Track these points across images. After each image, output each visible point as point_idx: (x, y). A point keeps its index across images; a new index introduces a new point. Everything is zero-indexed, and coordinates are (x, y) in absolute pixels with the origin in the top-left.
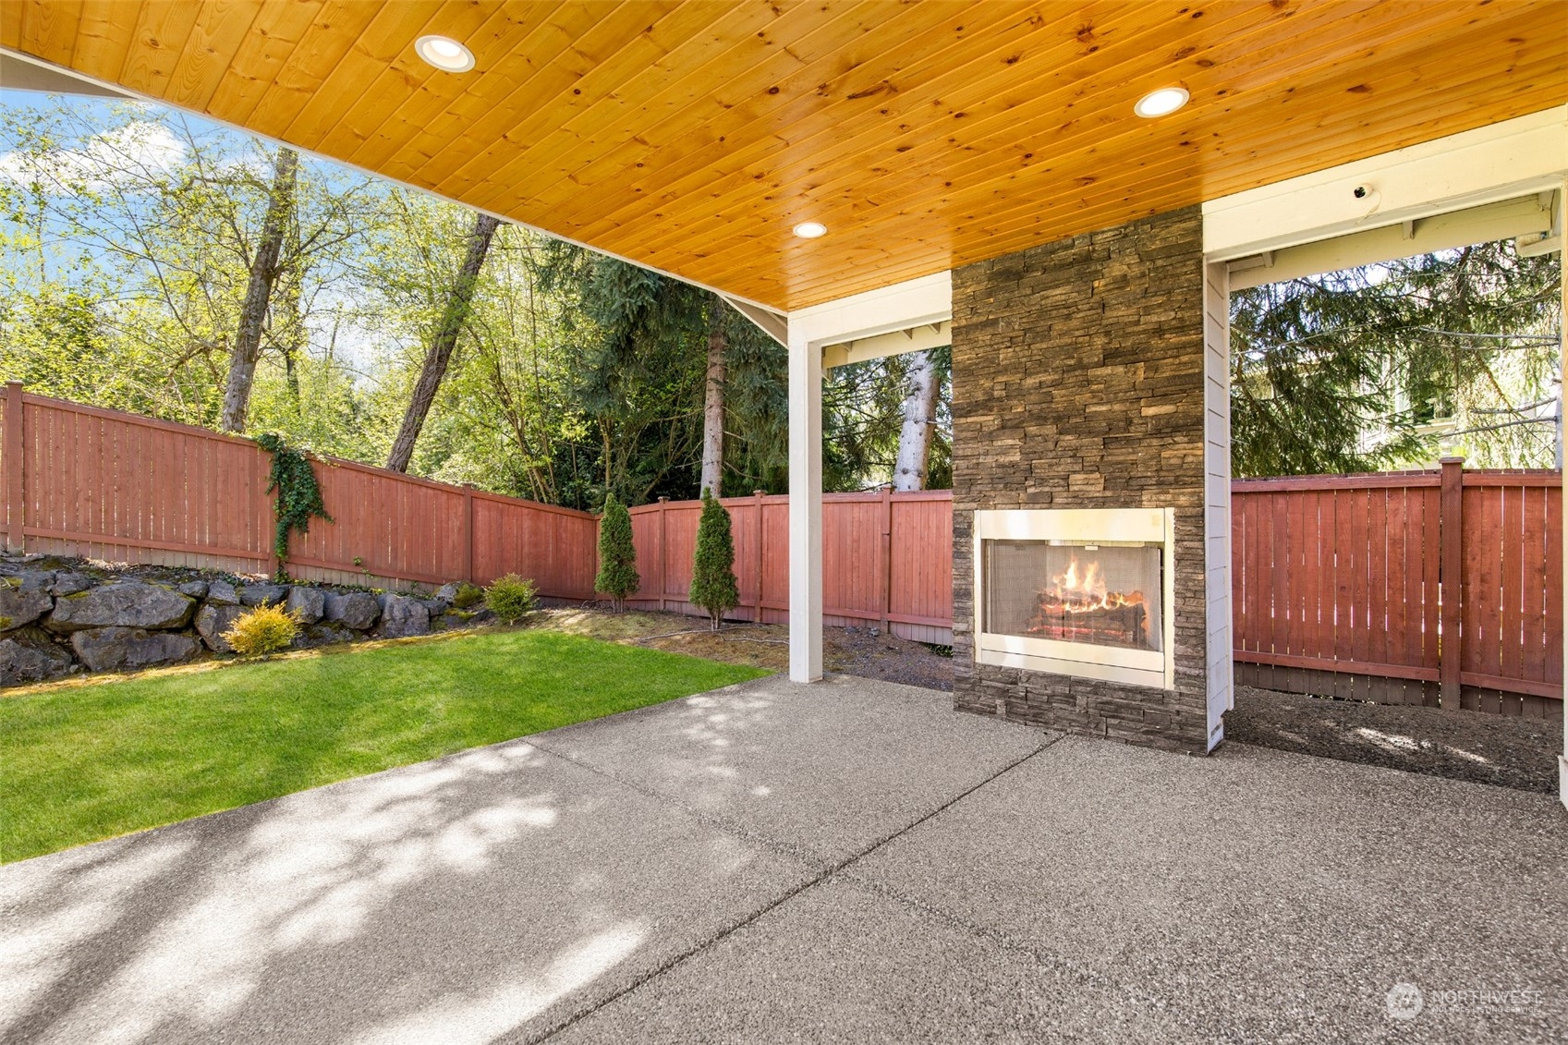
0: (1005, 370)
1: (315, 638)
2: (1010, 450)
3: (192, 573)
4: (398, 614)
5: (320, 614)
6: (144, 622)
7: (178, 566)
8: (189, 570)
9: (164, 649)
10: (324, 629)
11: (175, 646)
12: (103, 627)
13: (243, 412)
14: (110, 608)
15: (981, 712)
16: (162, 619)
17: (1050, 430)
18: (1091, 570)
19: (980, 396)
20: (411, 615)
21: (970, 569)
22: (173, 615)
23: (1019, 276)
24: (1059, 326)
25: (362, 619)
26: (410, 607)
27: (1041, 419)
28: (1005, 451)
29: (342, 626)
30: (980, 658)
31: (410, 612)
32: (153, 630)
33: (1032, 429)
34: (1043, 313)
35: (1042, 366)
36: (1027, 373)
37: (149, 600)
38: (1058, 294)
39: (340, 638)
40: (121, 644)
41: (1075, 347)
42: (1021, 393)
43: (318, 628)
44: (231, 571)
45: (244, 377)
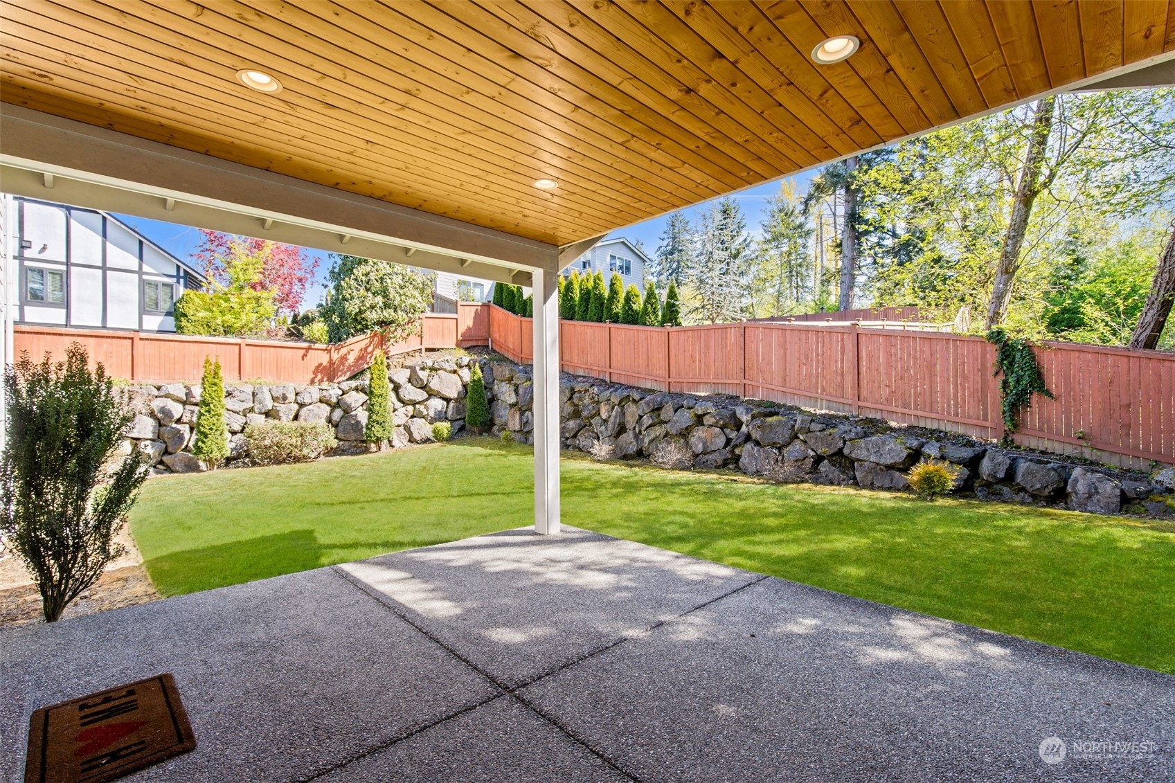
1: (993, 494)
3: (942, 434)
4: (1081, 488)
5: (1001, 475)
6: (882, 461)
7: (934, 428)
8: (940, 432)
9: (892, 480)
10: (1005, 489)
11: (898, 480)
12: (865, 461)
13: (999, 314)
14: (868, 450)
16: (892, 461)
20: (1098, 493)
22: (898, 460)
25: (1039, 486)
26: (1097, 484)
29: (1023, 489)
31: (1096, 488)
32: (890, 467)
37: (887, 448)
39: (1017, 499)
40: (871, 472)
43: (998, 487)
44: (969, 434)
45: (1001, 286)
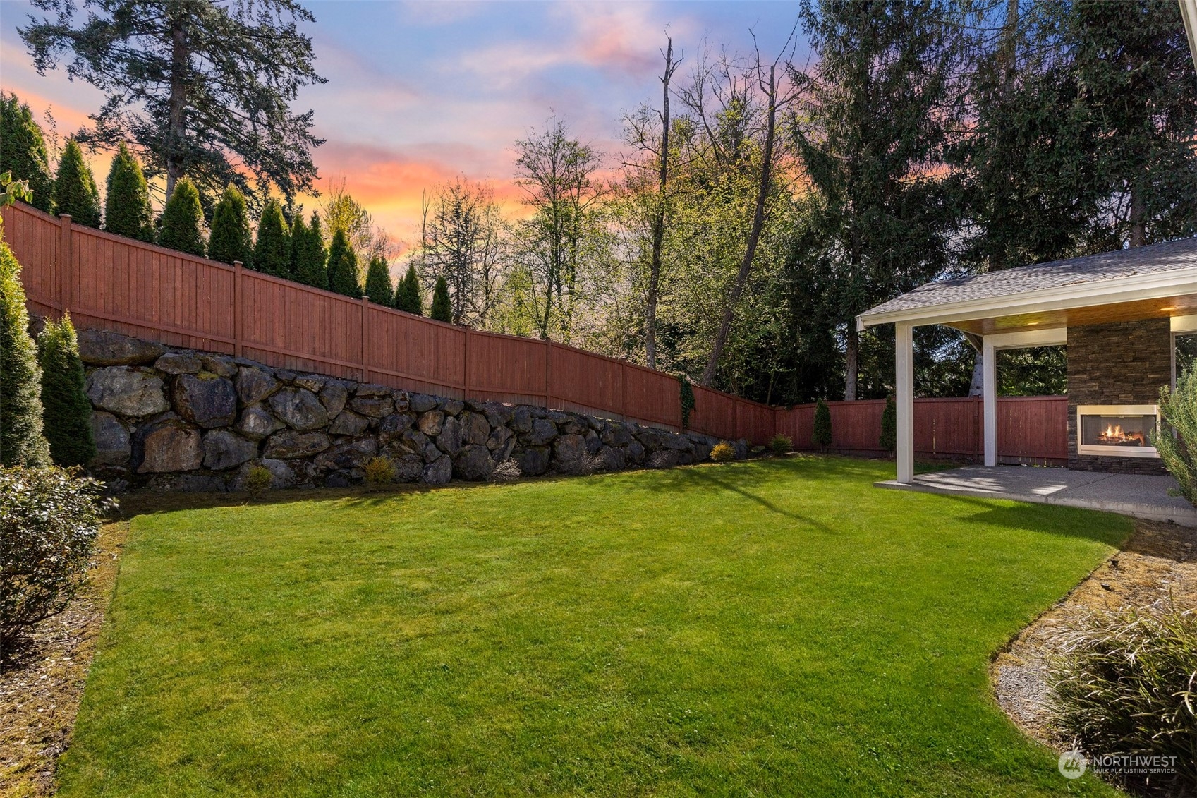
0: (1092, 361)
2: (1095, 387)
15: (1081, 470)
17: (1111, 381)
18: (1117, 429)
19: (1080, 369)
21: (1076, 425)
23: (1098, 332)
24: (1114, 349)
27: (1107, 377)
28: (1092, 387)
30: (1079, 453)
33: (1104, 380)
34: (1108, 344)
35: (1107, 361)
36: (1101, 362)
38: (1114, 339)
41: (1121, 356)
42: (1098, 369)
